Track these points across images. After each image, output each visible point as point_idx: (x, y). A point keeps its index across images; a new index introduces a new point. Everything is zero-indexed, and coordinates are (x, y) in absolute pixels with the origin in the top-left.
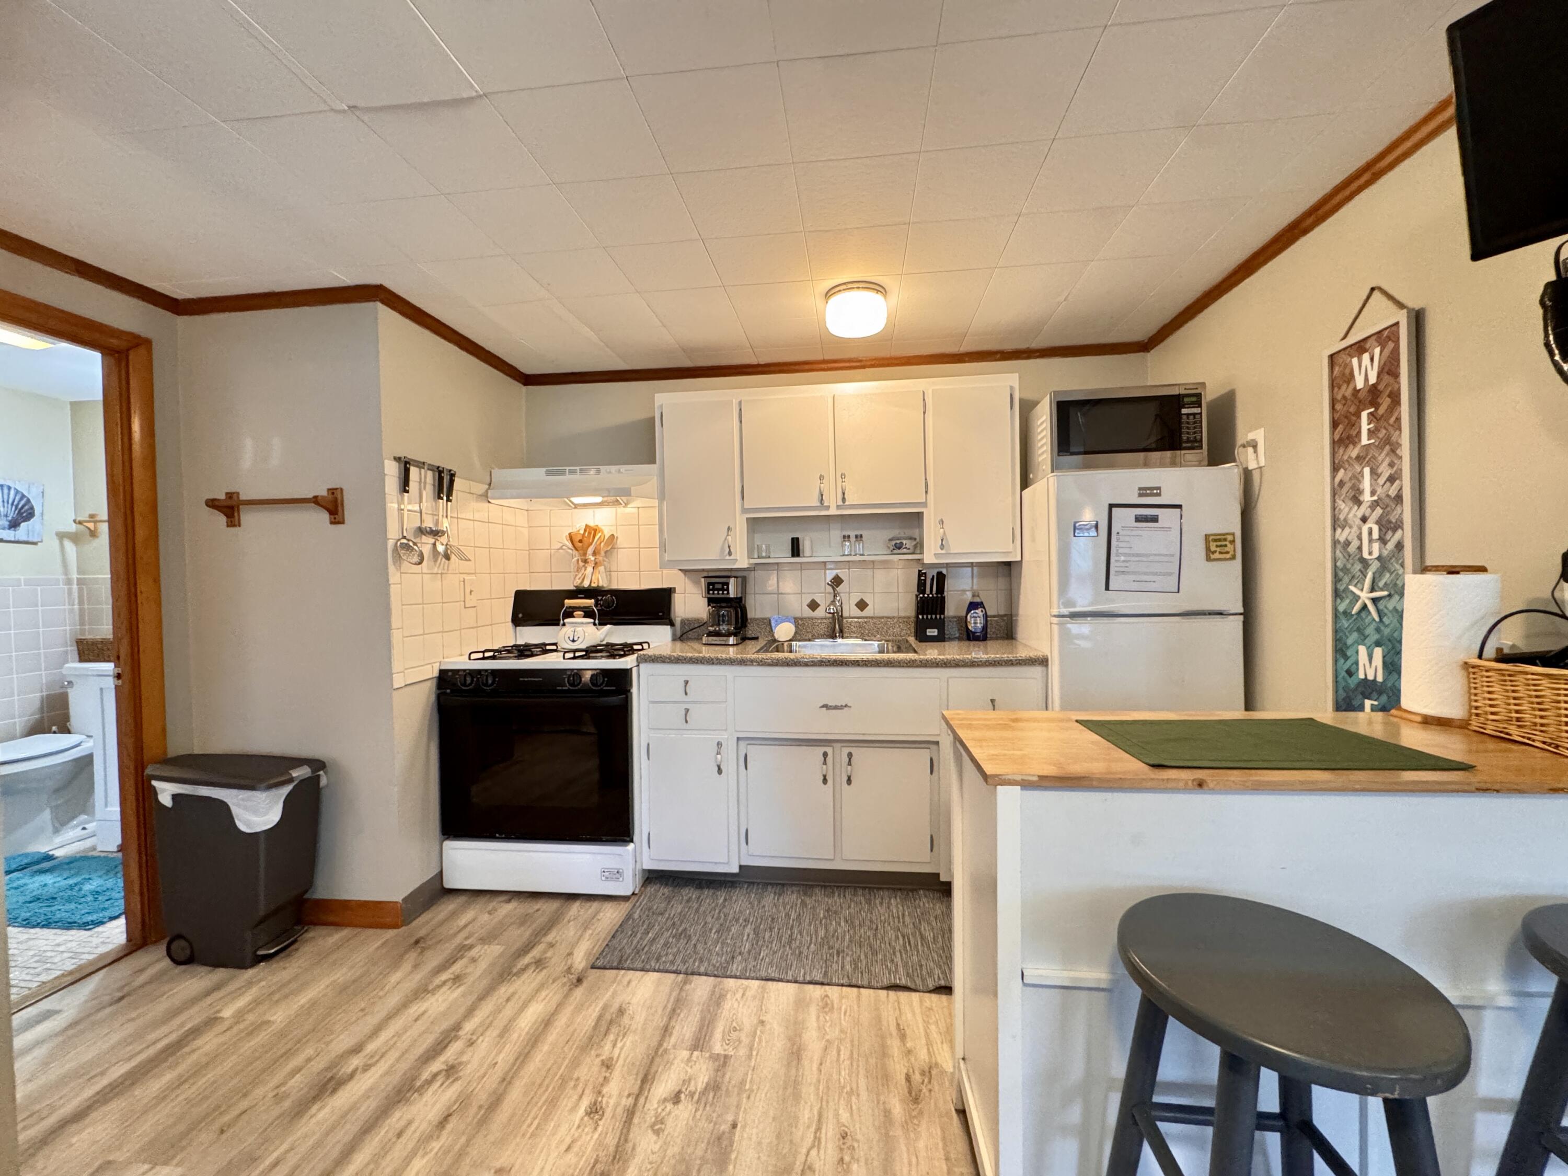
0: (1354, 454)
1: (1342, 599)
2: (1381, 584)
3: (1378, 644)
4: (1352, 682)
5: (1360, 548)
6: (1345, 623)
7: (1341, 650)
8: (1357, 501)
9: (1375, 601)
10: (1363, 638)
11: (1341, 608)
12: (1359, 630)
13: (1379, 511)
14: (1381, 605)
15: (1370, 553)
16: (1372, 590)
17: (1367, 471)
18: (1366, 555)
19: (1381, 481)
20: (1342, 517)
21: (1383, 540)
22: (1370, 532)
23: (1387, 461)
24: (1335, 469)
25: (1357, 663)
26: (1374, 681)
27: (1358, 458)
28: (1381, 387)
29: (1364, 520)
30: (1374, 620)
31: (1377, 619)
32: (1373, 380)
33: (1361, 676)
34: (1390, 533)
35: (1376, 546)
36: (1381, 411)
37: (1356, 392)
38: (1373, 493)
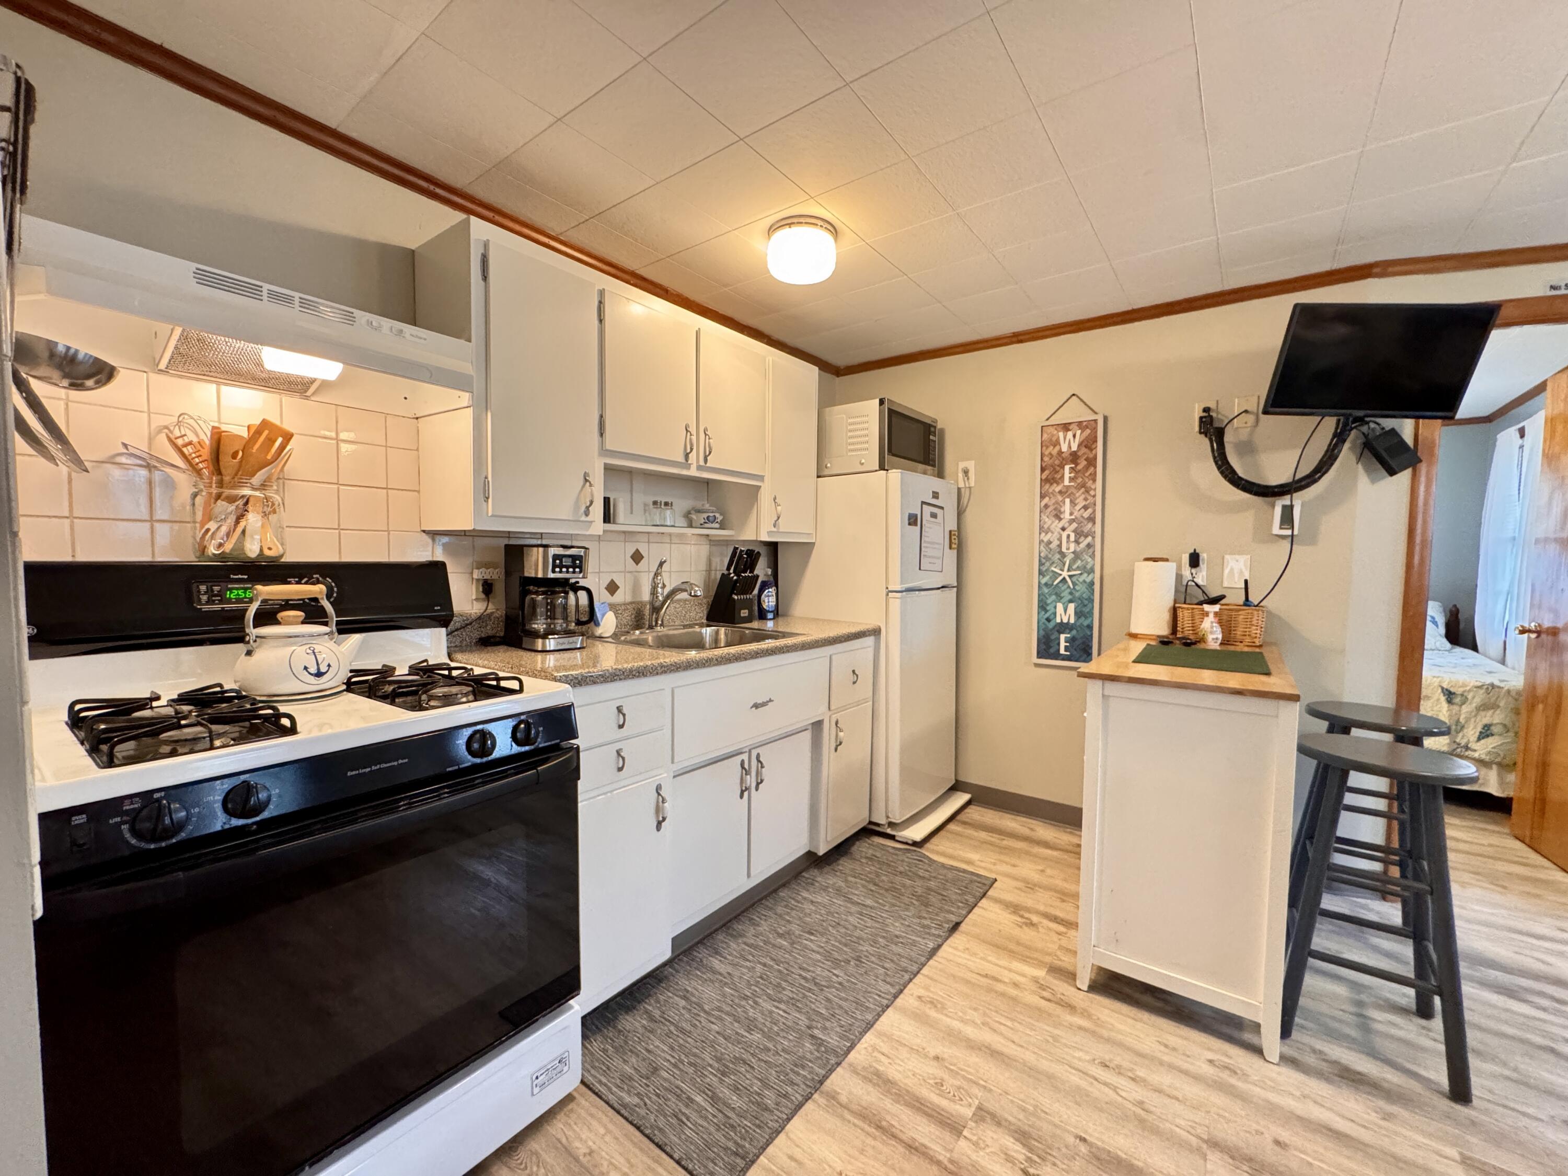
0: (1058, 489)
1: (1044, 576)
2: (1074, 567)
3: (1071, 601)
4: (1051, 625)
5: (1060, 546)
6: (1046, 590)
7: (1043, 606)
8: (1058, 517)
9: (1070, 576)
10: (1059, 598)
11: (1044, 581)
12: (1056, 594)
13: (1075, 525)
14: (1074, 579)
15: (1068, 549)
16: (1069, 570)
17: (1068, 501)
18: (1064, 550)
19: (1078, 508)
20: (1046, 526)
21: (1077, 542)
22: (1068, 536)
23: (1083, 496)
24: (1042, 497)
25: (1055, 614)
26: (1068, 623)
27: (1060, 492)
28: (1080, 453)
29: (1063, 529)
30: (1069, 587)
31: (1071, 586)
32: (1074, 448)
33: (1058, 620)
34: (1082, 539)
35: (1072, 547)
36: (1079, 467)
37: (1060, 452)
38: (1071, 514)
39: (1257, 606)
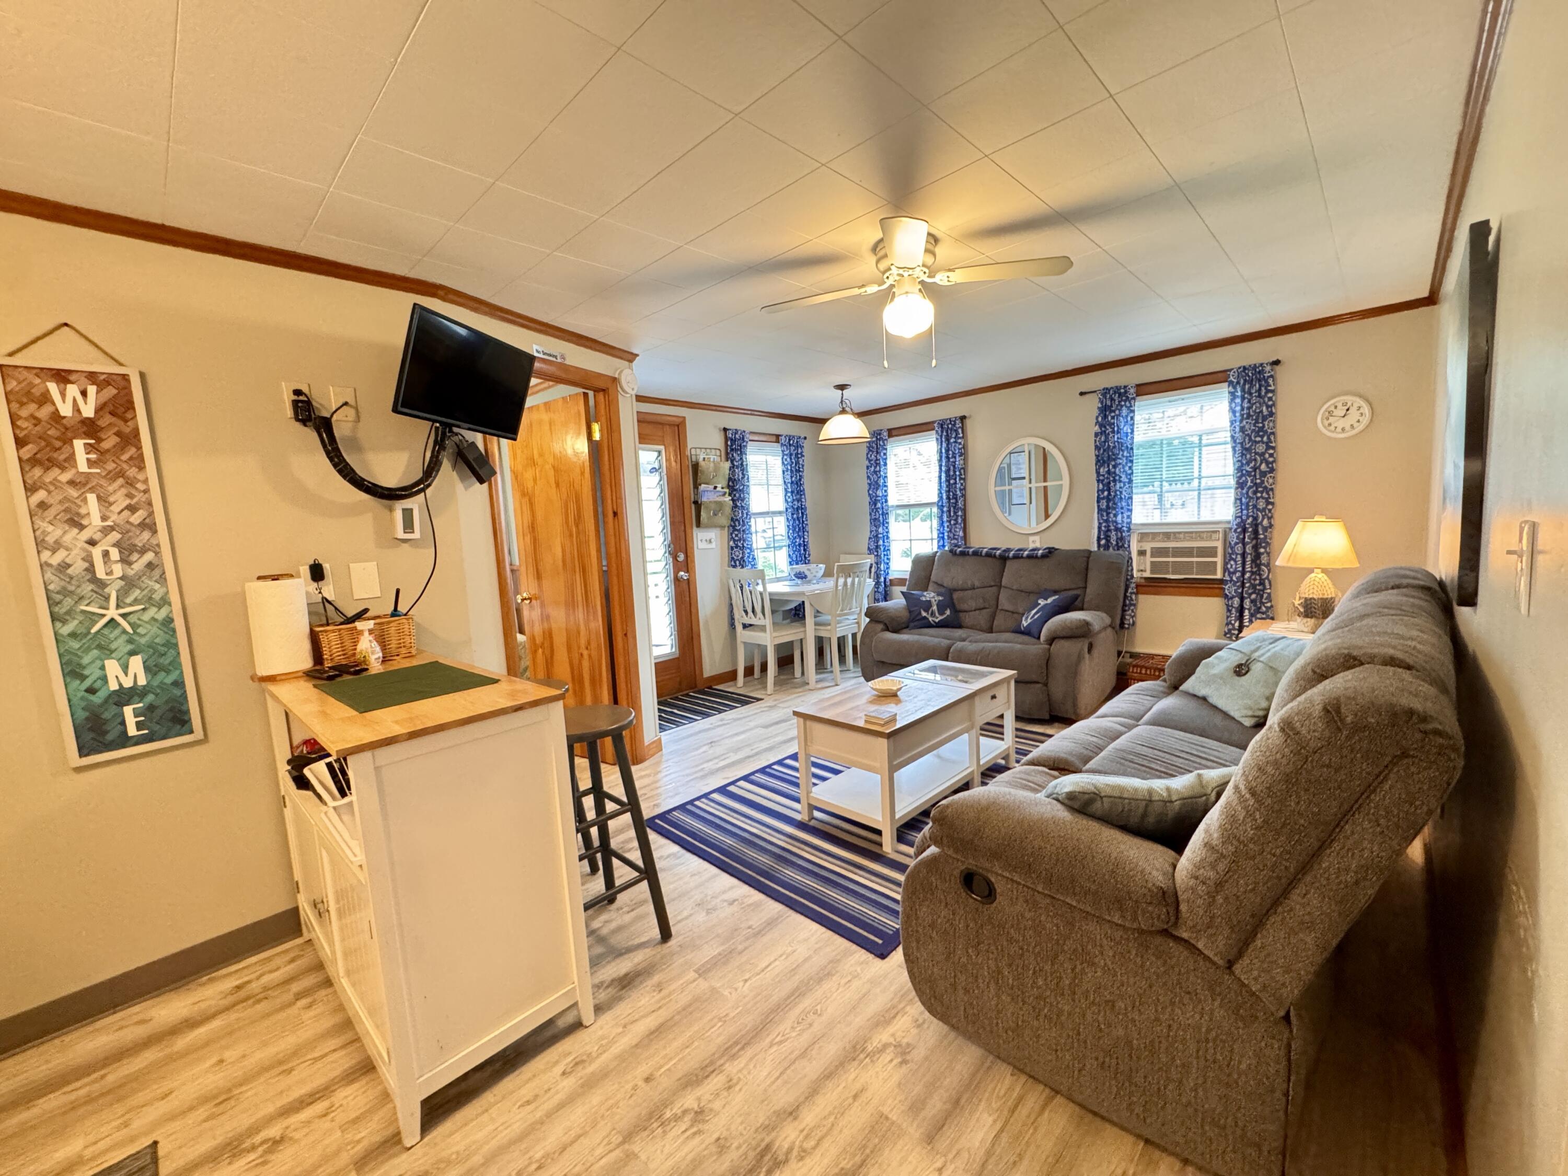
0: (65, 477)
1: (64, 622)
2: (128, 600)
3: (132, 653)
4: (97, 699)
5: (91, 569)
6: (75, 645)
7: (72, 671)
8: (76, 522)
9: (124, 616)
10: (106, 651)
11: (66, 630)
12: (100, 647)
13: (115, 536)
14: (133, 618)
15: (109, 573)
16: (118, 607)
17: (92, 498)
18: (101, 573)
19: (116, 508)
20: (50, 539)
21: (125, 561)
22: (106, 554)
23: (124, 491)
24: (30, 489)
25: (104, 679)
26: (134, 688)
27: (71, 483)
28: (102, 423)
29: (92, 543)
30: (124, 632)
31: (130, 631)
32: (88, 411)
33: (113, 686)
34: (135, 556)
35: (118, 570)
36: (106, 445)
37: (56, 417)
38: (104, 518)
39: (406, 615)
